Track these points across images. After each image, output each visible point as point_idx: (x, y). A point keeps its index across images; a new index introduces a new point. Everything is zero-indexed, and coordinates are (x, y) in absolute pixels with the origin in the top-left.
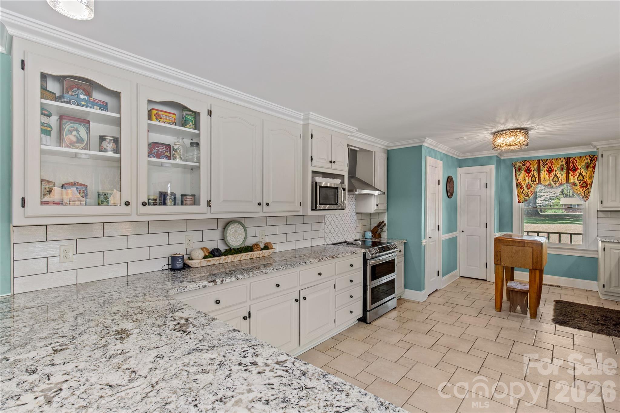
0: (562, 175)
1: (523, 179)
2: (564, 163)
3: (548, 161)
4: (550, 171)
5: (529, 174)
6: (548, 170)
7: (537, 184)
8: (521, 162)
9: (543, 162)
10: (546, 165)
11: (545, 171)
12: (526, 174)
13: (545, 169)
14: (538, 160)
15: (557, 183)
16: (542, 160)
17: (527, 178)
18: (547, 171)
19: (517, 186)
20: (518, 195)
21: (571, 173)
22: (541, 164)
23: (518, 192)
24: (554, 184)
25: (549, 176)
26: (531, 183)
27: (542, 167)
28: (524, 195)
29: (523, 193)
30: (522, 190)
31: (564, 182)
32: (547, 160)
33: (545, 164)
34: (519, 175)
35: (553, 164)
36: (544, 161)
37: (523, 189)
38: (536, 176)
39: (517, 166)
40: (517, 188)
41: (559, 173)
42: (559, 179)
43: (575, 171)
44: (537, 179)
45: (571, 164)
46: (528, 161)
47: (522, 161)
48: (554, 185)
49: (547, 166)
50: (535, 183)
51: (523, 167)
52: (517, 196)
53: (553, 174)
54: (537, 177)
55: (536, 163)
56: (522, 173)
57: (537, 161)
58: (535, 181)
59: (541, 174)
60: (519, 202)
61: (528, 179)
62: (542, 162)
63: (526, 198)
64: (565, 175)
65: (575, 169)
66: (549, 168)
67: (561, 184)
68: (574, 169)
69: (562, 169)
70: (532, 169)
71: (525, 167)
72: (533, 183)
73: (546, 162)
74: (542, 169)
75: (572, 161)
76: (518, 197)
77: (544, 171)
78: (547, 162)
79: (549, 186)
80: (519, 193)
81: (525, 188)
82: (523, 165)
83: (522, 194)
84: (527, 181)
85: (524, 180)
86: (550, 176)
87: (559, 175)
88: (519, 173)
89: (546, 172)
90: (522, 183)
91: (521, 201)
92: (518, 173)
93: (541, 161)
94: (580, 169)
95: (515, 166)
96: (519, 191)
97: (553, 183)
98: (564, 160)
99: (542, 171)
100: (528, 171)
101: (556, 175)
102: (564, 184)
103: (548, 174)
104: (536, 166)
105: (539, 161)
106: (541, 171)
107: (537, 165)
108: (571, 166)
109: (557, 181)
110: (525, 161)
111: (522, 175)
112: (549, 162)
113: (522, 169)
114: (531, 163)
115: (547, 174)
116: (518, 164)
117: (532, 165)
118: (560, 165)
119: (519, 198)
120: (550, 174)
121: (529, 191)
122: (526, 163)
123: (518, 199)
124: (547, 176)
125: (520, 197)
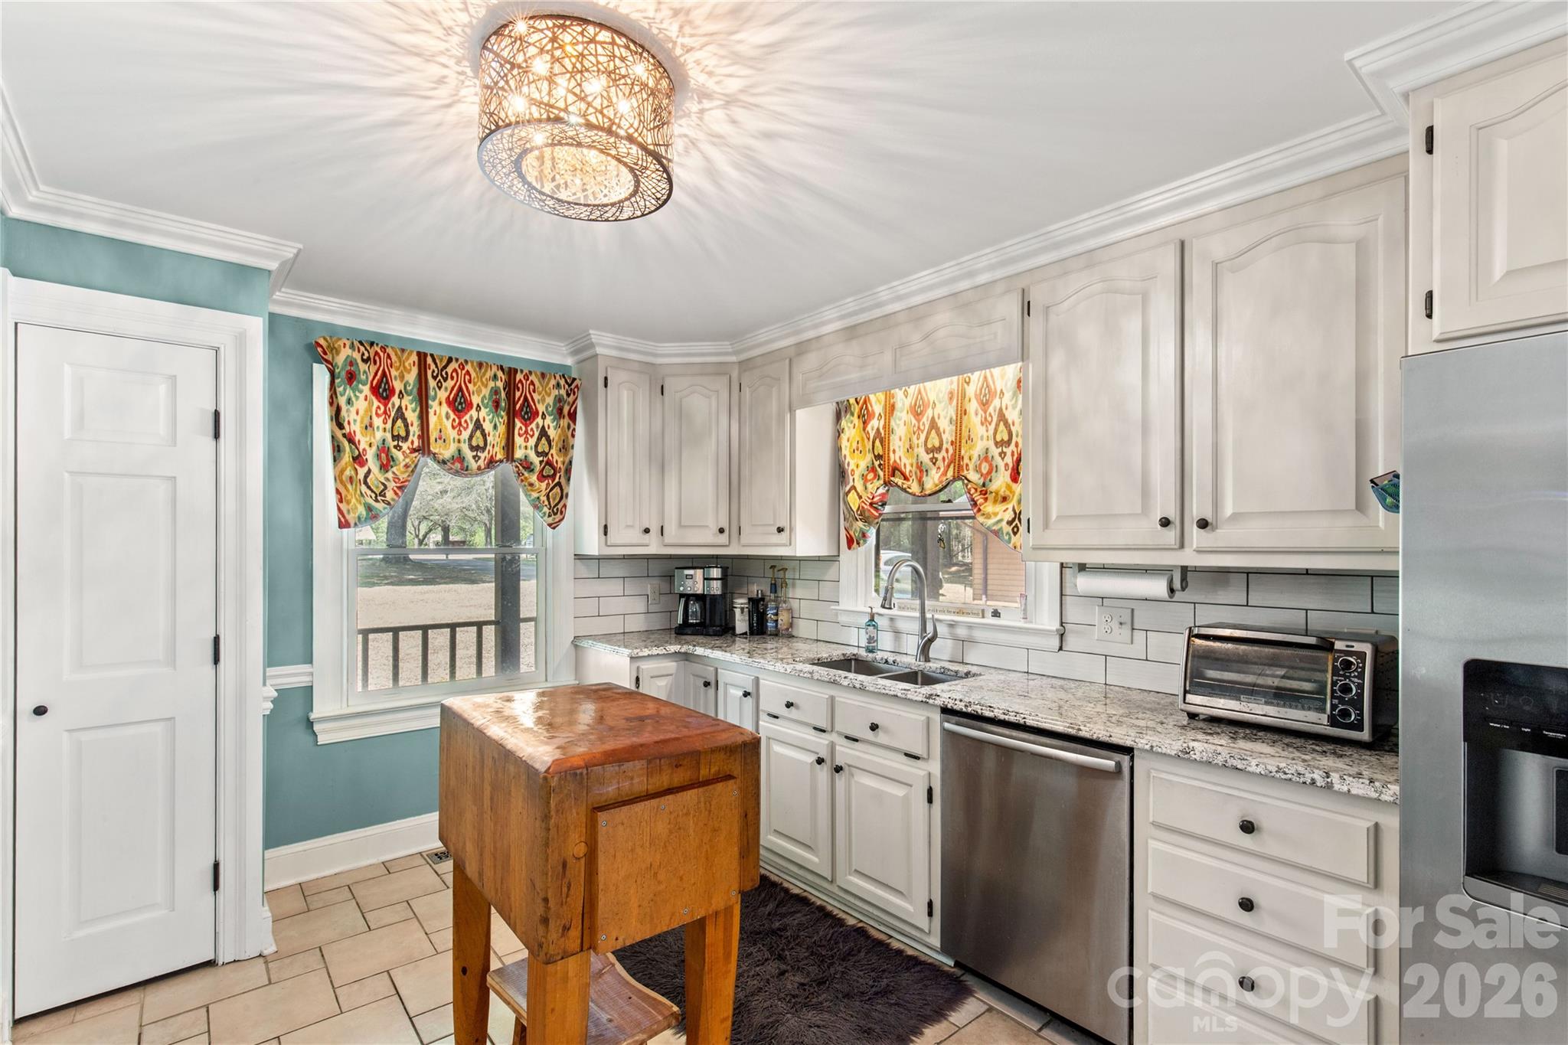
0: (495, 427)
1: (367, 421)
2: (500, 384)
3: (454, 365)
4: (459, 404)
5: (385, 405)
6: (455, 399)
7: (414, 451)
8: (356, 344)
9: (437, 367)
10: (445, 380)
11: (440, 404)
12: (376, 403)
13: (442, 395)
14: (419, 354)
15: (482, 455)
16: (432, 355)
17: (378, 422)
18: (451, 403)
19: (337, 449)
20: (338, 492)
21: (518, 424)
22: (429, 373)
23: (338, 478)
24: (474, 457)
25: (458, 427)
26: (391, 444)
27: (432, 383)
28: (369, 492)
29: (366, 483)
30: (362, 472)
31: (499, 457)
32: (450, 360)
33: (442, 377)
34: (349, 401)
35: (470, 382)
36: (441, 361)
37: (365, 469)
38: (412, 416)
39: (340, 360)
40: (335, 460)
41: (487, 418)
42: (489, 439)
43: (529, 418)
44: (415, 430)
45: (518, 394)
46: (383, 349)
47: (361, 343)
48: (473, 461)
49: (450, 383)
50: (405, 446)
51: (363, 367)
52: (332, 498)
53: (471, 418)
54: (416, 423)
55: (411, 361)
56: (362, 396)
57: (414, 358)
58: (406, 439)
59: (431, 412)
60: (343, 524)
61: (382, 426)
62: (433, 366)
63: (373, 503)
64: (502, 429)
65: (530, 414)
66: (457, 395)
67: (491, 463)
68: (526, 413)
69: (497, 405)
70: (398, 386)
71: (373, 369)
72: (395, 447)
73: (445, 367)
74: (432, 393)
75: (520, 381)
76: (341, 501)
77: (437, 401)
78: (449, 370)
79: (458, 465)
80: (342, 482)
81: (372, 464)
82: (365, 361)
83: (364, 488)
84: (379, 435)
85: (369, 426)
86: (460, 424)
87: (487, 426)
88: (349, 392)
89: (445, 408)
90: (363, 440)
91: (351, 518)
92: (345, 393)
93: (429, 360)
94: (544, 417)
95: (329, 357)
96: (342, 472)
97: (469, 454)
98: (500, 374)
99: (434, 399)
100: (382, 391)
101: (478, 425)
102: (501, 461)
103: (452, 416)
104: (412, 377)
105: (422, 356)
106: (430, 402)
107: (415, 371)
108: (519, 399)
109: (483, 449)
110: (372, 344)
111: (361, 404)
112: (455, 370)
113: (363, 377)
114: (394, 358)
115: (448, 417)
116: (345, 353)
117: (397, 369)
118: (489, 388)
119: (343, 507)
120: (460, 418)
121: (390, 475)
122: (377, 353)
123: (339, 509)
124: (448, 424)
125: (348, 503)
